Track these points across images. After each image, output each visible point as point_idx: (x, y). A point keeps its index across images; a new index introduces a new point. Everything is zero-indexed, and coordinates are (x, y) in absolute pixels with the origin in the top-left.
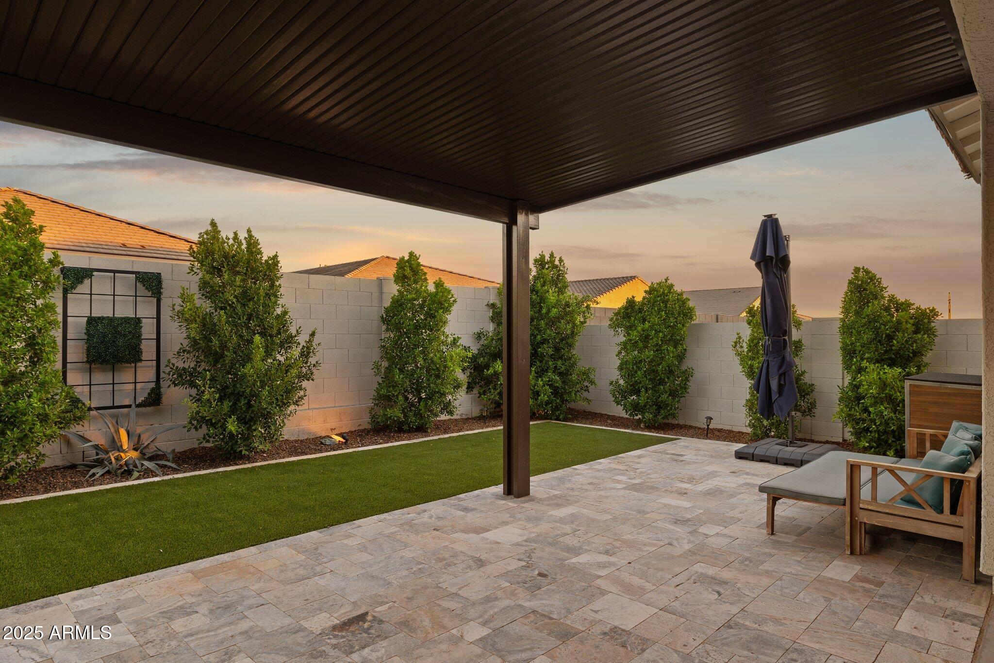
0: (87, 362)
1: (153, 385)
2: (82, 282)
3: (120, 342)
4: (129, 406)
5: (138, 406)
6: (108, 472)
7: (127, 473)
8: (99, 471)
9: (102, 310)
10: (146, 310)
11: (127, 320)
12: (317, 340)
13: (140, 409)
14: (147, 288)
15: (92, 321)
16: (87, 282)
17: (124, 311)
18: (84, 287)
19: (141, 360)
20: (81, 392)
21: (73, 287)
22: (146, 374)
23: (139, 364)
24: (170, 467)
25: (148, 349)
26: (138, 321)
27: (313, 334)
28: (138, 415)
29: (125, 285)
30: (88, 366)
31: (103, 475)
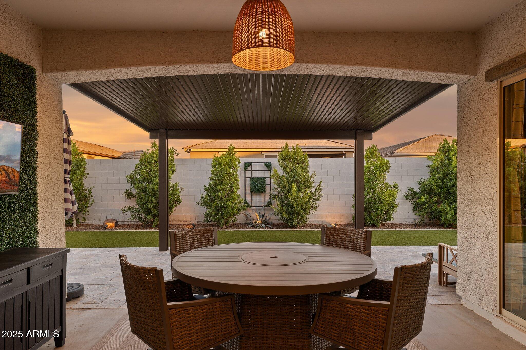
0: (251, 192)
1: (269, 200)
2: (249, 167)
3: (259, 186)
4: (262, 207)
5: (265, 207)
6: (253, 226)
7: (256, 227)
8: (250, 226)
9: (255, 176)
10: (267, 175)
11: (261, 178)
12: (322, 185)
13: (265, 208)
14: (267, 168)
15: (252, 179)
16: (250, 167)
17: (261, 175)
18: (250, 169)
19: (265, 192)
20: (249, 201)
21: (247, 169)
22: (267, 196)
23: (265, 193)
24: (269, 227)
25: (268, 188)
26: (264, 178)
27: (321, 183)
28: (264, 210)
29: (261, 167)
30: (251, 193)
31: (251, 227)
